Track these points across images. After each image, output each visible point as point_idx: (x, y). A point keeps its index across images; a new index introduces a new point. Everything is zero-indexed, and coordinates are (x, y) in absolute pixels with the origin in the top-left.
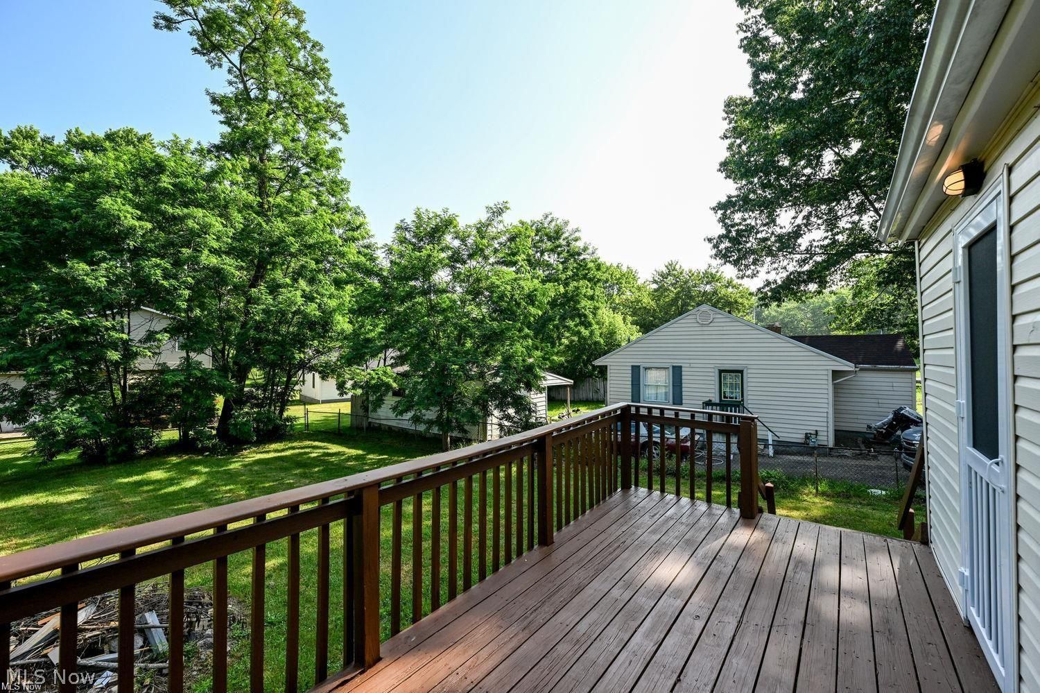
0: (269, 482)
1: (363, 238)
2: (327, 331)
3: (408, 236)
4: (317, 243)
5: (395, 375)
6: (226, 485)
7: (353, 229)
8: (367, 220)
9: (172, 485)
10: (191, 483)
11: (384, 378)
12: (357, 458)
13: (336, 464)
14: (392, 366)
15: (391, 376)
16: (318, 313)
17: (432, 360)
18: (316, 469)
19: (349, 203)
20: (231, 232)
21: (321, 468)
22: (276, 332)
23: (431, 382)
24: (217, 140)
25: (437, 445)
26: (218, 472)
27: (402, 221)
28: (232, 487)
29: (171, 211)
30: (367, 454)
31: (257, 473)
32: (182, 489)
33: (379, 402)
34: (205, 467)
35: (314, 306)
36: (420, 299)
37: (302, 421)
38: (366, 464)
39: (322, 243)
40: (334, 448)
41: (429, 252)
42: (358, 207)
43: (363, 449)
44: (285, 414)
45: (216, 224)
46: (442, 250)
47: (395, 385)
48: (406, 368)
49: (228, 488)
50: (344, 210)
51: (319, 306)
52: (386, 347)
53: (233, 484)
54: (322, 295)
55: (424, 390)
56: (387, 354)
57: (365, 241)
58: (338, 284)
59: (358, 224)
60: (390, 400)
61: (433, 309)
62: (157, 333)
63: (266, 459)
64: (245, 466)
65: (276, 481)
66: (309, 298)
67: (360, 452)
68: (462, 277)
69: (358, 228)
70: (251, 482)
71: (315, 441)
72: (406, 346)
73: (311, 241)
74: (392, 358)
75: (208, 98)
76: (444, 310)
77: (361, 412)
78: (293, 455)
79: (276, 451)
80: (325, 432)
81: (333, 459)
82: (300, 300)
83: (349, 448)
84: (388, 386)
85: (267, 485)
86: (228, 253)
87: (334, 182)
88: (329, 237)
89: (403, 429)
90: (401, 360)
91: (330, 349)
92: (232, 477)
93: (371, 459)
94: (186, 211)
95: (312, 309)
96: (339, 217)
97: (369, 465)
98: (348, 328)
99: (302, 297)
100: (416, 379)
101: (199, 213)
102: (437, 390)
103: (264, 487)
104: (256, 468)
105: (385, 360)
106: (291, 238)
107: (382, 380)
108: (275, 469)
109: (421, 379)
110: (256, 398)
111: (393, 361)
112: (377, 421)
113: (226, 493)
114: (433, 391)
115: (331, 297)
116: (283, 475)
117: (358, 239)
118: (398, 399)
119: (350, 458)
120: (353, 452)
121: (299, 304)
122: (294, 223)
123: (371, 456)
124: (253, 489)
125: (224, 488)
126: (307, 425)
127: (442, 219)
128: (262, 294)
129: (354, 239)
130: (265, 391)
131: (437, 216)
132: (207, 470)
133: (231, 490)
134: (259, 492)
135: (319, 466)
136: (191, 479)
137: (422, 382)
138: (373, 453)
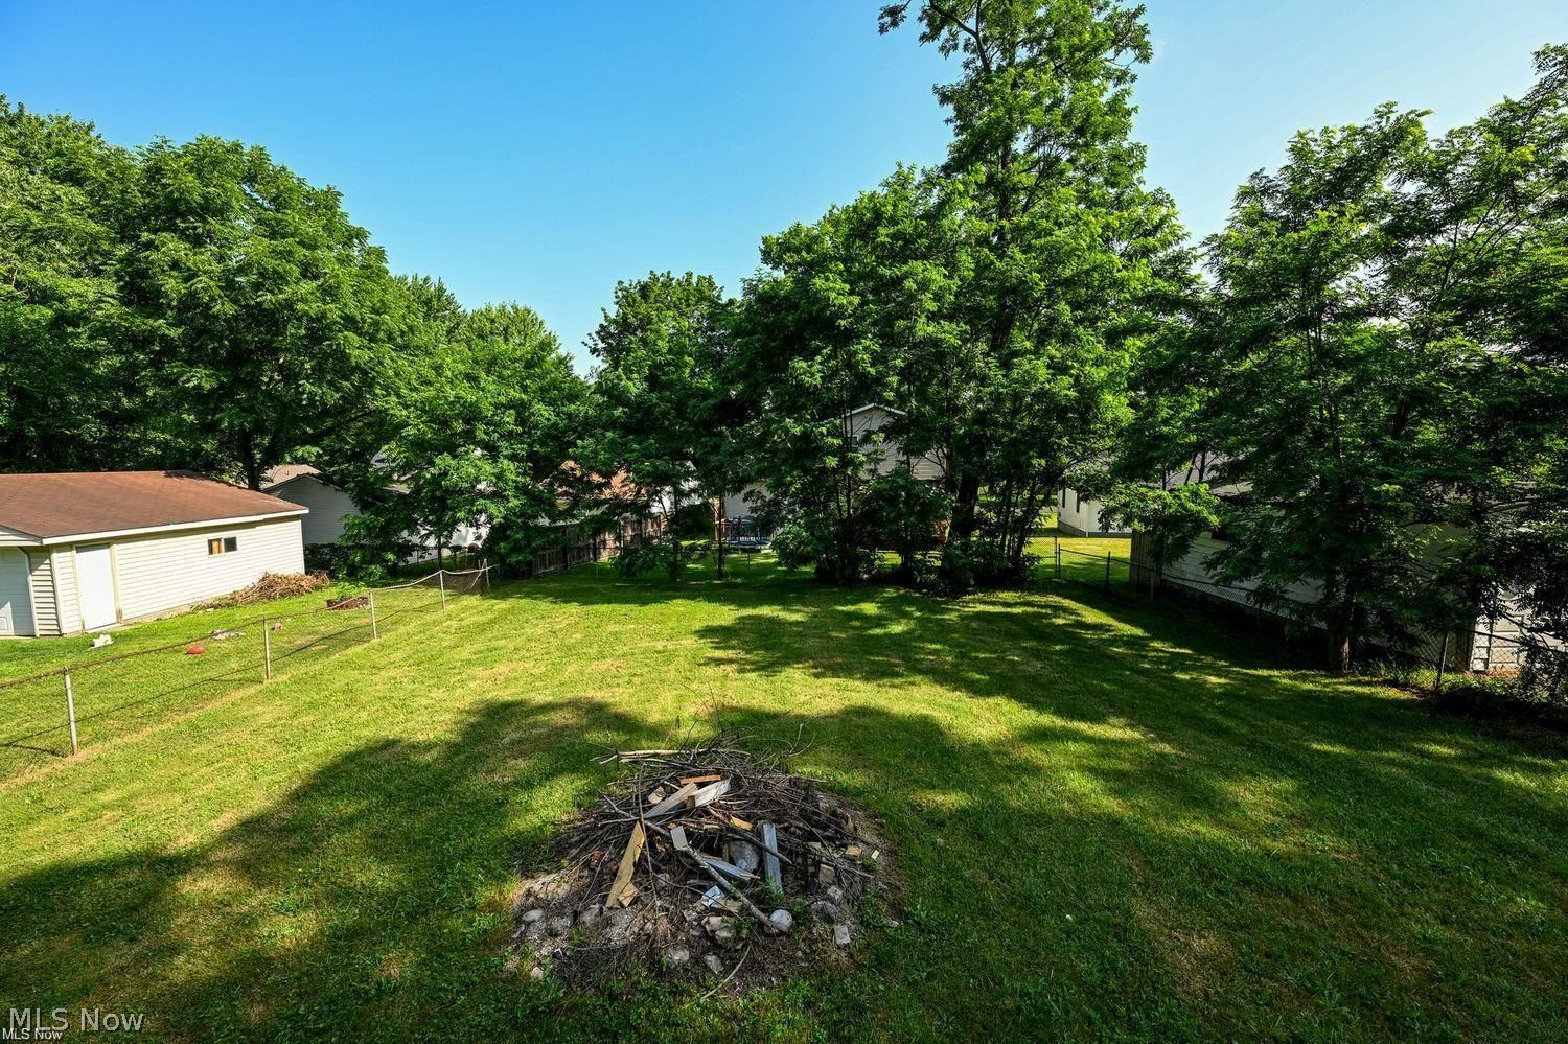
0: (985, 651)
1: (1166, 244)
2: (1088, 423)
3: (1269, 206)
4: (1078, 274)
5: (1216, 501)
6: (932, 642)
7: (1147, 234)
8: (1177, 209)
9: (879, 625)
10: (897, 628)
11: (1191, 505)
12: (1131, 642)
13: (1091, 647)
14: (1213, 483)
15: (1208, 503)
16: (1072, 394)
17: (1314, 473)
18: (1058, 648)
19: (1141, 187)
20: (955, 284)
21: (1066, 647)
22: (1009, 427)
23: (1309, 521)
24: (944, 158)
25: (1314, 653)
26: (929, 620)
27: (1254, 176)
28: (938, 646)
29: (888, 272)
30: (1152, 639)
31: (975, 632)
32: (886, 635)
33: (1182, 547)
34: (918, 610)
35: (1067, 380)
36: (1289, 341)
37: (1051, 562)
38: (1145, 657)
39: (1087, 273)
40: (1092, 616)
41: (1324, 227)
42: (1160, 190)
43: (1145, 628)
44: (1026, 550)
45: (937, 275)
46: (1366, 215)
47: (1214, 520)
48: (1244, 487)
49: (934, 646)
50: (1132, 201)
51: (1077, 379)
52: (1201, 447)
53: (940, 643)
54: (1083, 362)
55: (1289, 538)
56: (1207, 461)
57: (1170, 250)
58: (1114, 338)
59: (1156, 219)
60: (1204, 547)
61: (1325, 357)
62: (874, 432)
63: (989, 613)
64: (962, 618)
65: (996, 652)
66: (1058, 368)
67: (1139, 632)
68: (1423, 269)
69: (1157, 228)
70: (963, 646)
71: (1066, 597)
72: (1245, 443)
73: (1068, 273)
74: (1214, 467)
75: (936, 98)
76: (1359, 358)
77: (1149, 562)
78: (1025, 614)
79: (1006, 605)
80: (1085, 586)
81: (1088, 635)
82: (1043, 373)
83: (1121, 620)
84: (1200, 524)
85: (982, 656)
86: (951, 318)
87: (1116, 157)
88: (1099, 257)
89: (1231, 603)
90: (1232, 472)
91: (1094, 452)
92: (942, 632)
93: (1157, 650)
94: (905, 268)
95: (1064, 388)
96: (1120, 219)
97: (1150, 662)
98: (1127, 415)
99: (1049, 367)
100: (1266, 510)
101: (918, 265)
102: (1326, 542)
103: (977, 658)
104: (974, 625)
105: (1201, 472)
106: (1035, 274)
107: (1185, 508)
108: (999, 632)
109: (1282, 513)
110: (986, 522)
111: (1214, 474)
112: (1179, 581)
113: (930, 654)
114: (1315, 543)
115: (1099, 362)
116: (1006, 644)
117: (1154, 250)
118: (1223, 546)
119: (1117, 640)
120: (1127, 629)
121: (1042, 379)
122: (1042, 249)
123: (1156, 644)
124: (963, 658)
125: (929, 646)
126: (1058, 569)
127: (1369, 136)
128: (990, 369)
129: (1146, 252)
130: (999, 513)
131: (1354, 132)
132: (918, 614)
133: (936, 650)
134: (969, 666)
135: (1063, 644)
136: (899, 623)
137: (1284, 518)
138: (1163, 639)
